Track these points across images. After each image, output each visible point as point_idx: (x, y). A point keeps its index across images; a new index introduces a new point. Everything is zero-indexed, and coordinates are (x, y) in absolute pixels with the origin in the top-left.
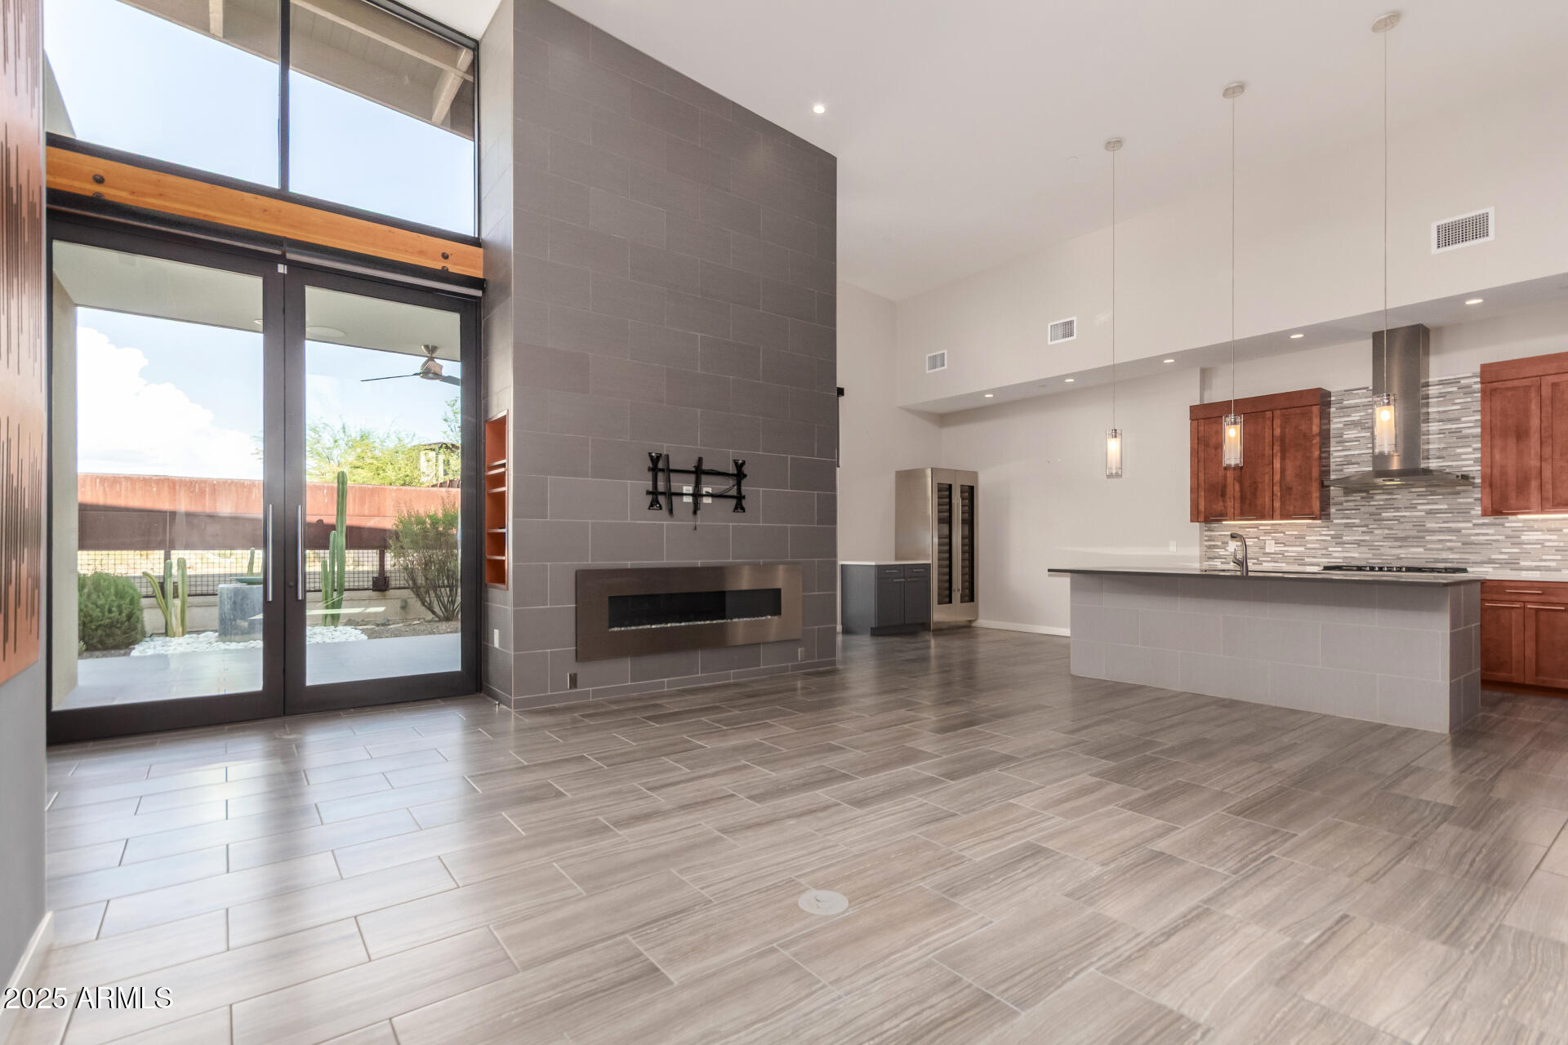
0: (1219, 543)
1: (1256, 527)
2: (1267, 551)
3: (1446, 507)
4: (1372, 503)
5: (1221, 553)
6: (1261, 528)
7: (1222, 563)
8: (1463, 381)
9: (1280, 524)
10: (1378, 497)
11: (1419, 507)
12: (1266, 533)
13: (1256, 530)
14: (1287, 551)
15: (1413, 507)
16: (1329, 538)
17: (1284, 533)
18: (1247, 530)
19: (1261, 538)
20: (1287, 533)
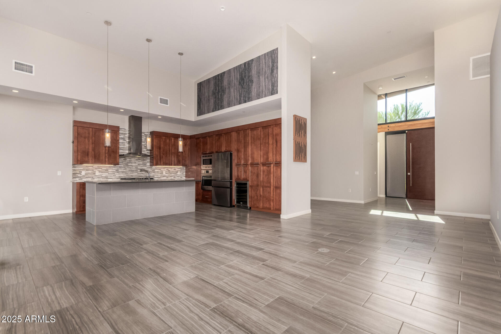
0: (78, 172)
1: (92, 166)
2: (96, 174)
3: (142, 163)
4: (126, 161)
5: (79, 176)
6: (94, 167)
7: (79, 179)
8: (145, 133)
9: (100, 166)
10: (128, 159)
11: (137, 163)
12: (96, 169)
13: (92, 167)
14: (103, 175)
15: (135, 163)
16: (115, 171)
17: (102, 169)
18: (89, 167)
19: (94, 170)
20: (103, 169)
